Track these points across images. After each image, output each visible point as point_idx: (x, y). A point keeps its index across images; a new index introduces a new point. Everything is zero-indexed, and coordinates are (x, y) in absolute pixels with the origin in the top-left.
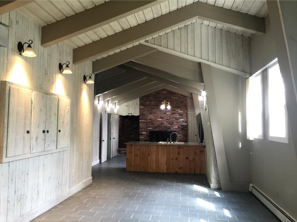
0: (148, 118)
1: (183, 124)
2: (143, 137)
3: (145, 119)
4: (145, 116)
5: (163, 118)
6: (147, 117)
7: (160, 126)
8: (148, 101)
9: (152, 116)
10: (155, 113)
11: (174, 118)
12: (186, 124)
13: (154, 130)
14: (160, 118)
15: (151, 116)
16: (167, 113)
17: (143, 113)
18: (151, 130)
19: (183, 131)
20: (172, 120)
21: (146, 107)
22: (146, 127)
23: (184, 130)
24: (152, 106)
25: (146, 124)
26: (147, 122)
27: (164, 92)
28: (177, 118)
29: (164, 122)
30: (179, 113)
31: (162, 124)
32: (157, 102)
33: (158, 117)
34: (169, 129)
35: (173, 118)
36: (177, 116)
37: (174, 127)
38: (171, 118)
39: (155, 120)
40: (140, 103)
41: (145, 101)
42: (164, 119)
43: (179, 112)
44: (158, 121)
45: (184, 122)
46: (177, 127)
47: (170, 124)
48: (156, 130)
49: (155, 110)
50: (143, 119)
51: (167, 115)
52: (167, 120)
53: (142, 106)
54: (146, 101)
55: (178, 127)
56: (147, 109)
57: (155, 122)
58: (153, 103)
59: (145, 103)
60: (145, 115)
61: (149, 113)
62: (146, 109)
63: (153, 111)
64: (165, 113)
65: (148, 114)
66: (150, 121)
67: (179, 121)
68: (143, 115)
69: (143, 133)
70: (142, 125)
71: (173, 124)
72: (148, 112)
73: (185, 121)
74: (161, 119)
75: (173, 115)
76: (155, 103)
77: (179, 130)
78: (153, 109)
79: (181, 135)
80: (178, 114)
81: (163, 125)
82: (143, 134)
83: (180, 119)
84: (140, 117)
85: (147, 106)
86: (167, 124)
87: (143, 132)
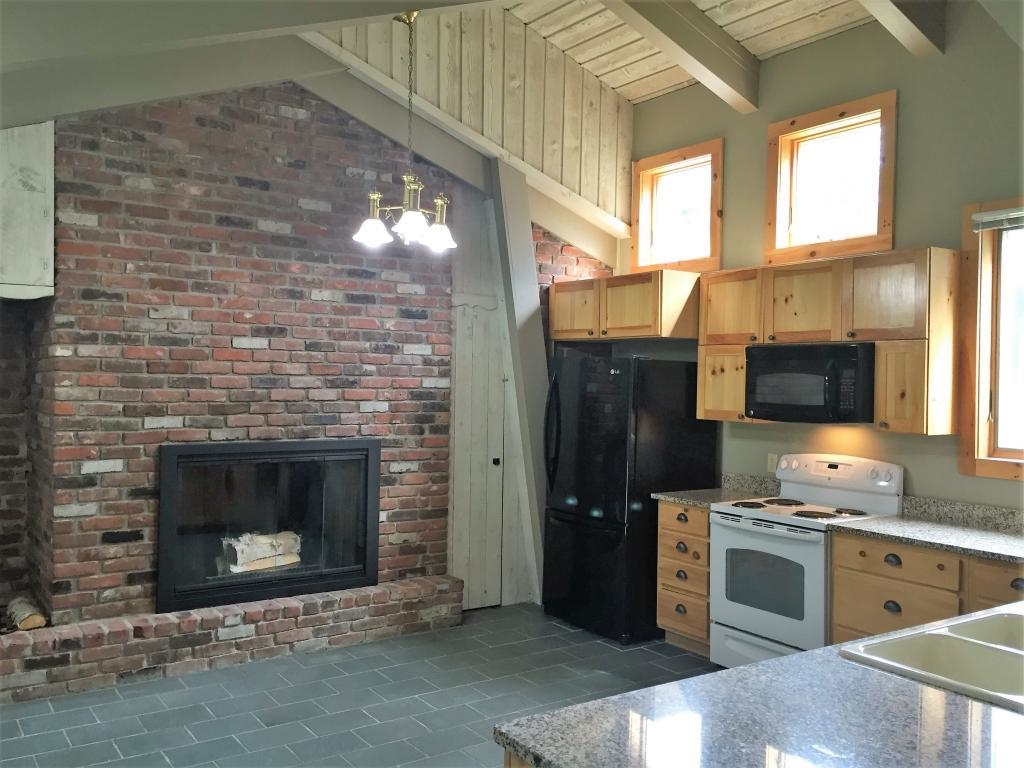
0: (146, 324)
1: (428, 383)
2: (91, 508)
3: (113, 340)
4: (120, 311)
5: (282, 332)
6: (131, 321)
7: (253, 399)
8: (140, 169)
9: (185, 312)
10: (211, 288)
11: (368, 338)
12: (443, 383)
13: (200, 435)
14: (256, 333)
15: (178, 314)
16: (316, 295)
17: (93, 278)
18: (169, 433)
19: (422, 432)
20: (352, 350)
21: (127, 226)
22: (126, 412)
23: (434, 430)
24: (184, 216)
25: (124, 383)
26: (138, 368)
27: (287, 111)
28: (385, 337)
29: (289, 368)
30: (399, 300)
31: (272, 384)
32: (230, 185)
33: (238, 319)
34: (322, 422)
35: (356, 337)
36: (390, 324)
37: (366, 407)
38: (343, 336)
39: (214, 346)
40: (67, 177)
41: (111, 163)
42: (288, 339)
43: (401, 289)
44: (239, 356)
45: (436, 369)
46: (384, 406)
47: (333, 385)
48: (219, 435)
49: (211, 261)
50: (93, 339)
51: (317, 307)
52: (308, 347)
53: (84, 206)
54: (126, 167)
55: (395, 409)
56: (137, 239)
57: (210, 365)
58: (194, 191)
59: (119, 180)
60: (118, 297)
61: (154, 284)
62: (124, 242)
63: (194, 268)
64: (292, 294)
65: (150, 294)
66: (162, 353)
67: (397, 359)
68: (89, 295)
69: (90, 467)
70: (77, 392)
71: (353, 384)
72: (146, 276)
73: (442, 363)
74: (261, 343)
75: (357, 312)
76: (207, 193)
77: (400, 431)
78: (189, 246)
79: (414, 466)
80: (395, 308)
81: (276, 394)
82: (90, 481)
83: (409, 348)
84: (60, 319)
85: (132, 210)
86: (309, 380)
87: (89, 458)
